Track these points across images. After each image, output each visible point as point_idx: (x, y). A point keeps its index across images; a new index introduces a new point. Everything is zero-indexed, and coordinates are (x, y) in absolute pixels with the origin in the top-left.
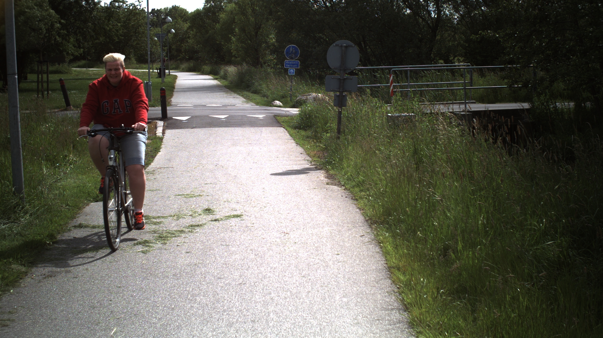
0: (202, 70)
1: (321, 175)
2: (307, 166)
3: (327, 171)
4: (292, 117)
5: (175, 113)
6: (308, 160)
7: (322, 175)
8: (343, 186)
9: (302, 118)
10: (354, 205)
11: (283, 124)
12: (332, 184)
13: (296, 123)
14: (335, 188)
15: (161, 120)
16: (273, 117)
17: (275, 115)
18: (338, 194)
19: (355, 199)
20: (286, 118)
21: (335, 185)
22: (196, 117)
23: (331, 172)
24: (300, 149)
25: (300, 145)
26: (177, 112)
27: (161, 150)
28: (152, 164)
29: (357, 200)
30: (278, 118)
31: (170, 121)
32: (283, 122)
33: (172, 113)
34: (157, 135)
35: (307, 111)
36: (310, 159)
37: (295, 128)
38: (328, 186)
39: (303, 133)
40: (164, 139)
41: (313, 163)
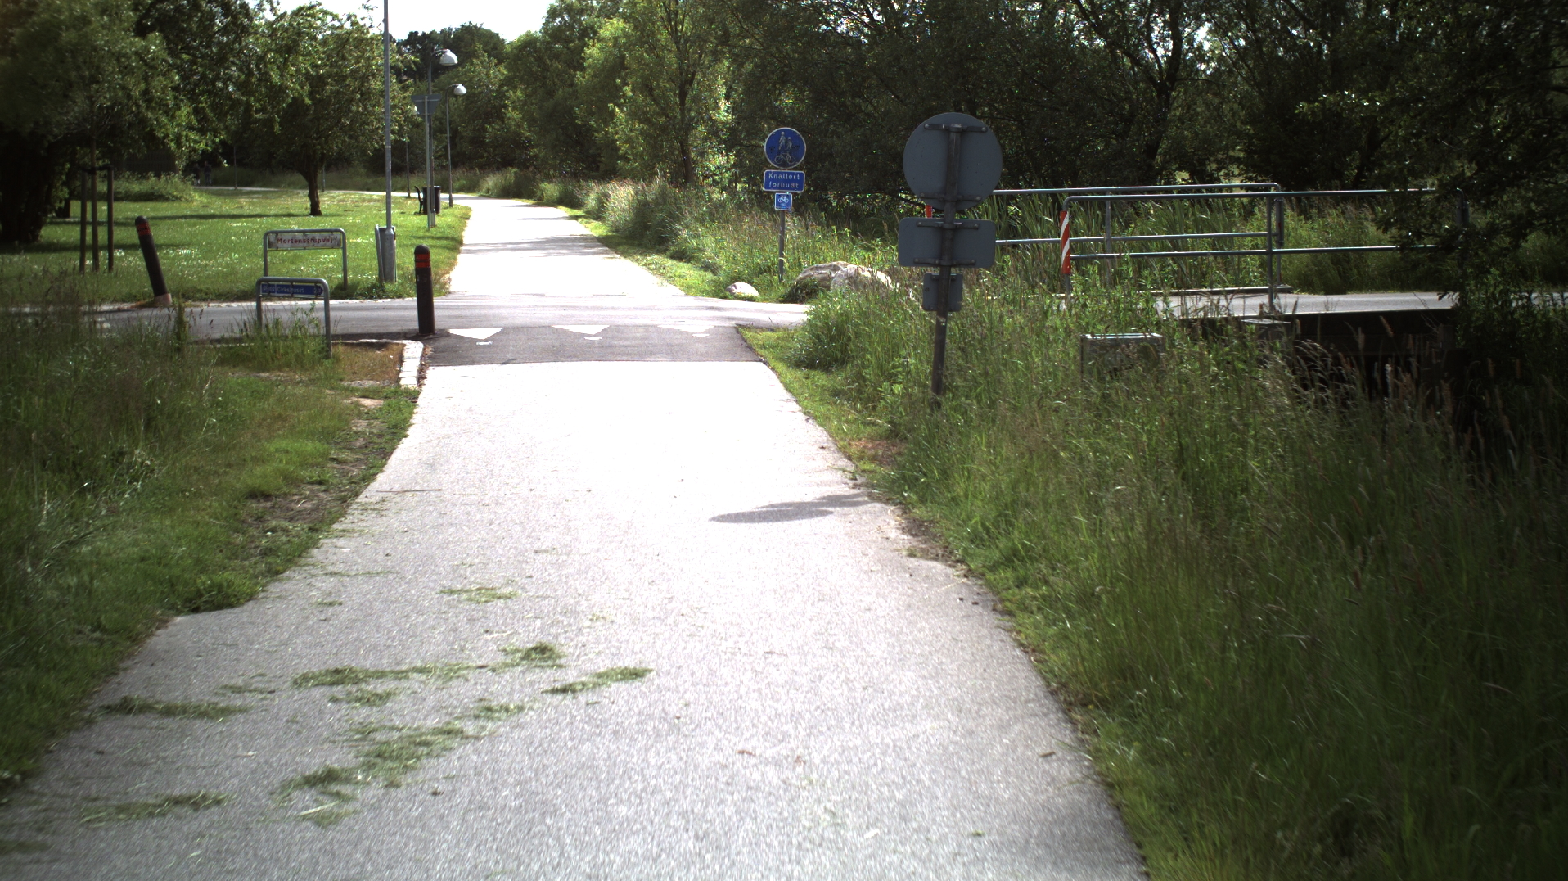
0: (539, 193)
1: (885, 522)
2: (844, 490)
3: (905, 507)
4: (787, 332)
5: (456, 317)
6: (844, 471)
7: (893, 523)
8: (962, 561)
9: (818, 337)
10: (1003, 635)
11: (762, 352)
12: (926, 555)
13: (802, 349)
14: (938, 567)
15: (415, 337)
16: (734, 331)
17: (740, 326)
18: (947, 593)
19: (1006, 610)
20: (769, 333)
21: (936, 558)
22: (517, 329)
23: (918, 512)
24: (817, 434)
25: (815, 418)
26: (463, 313)
27: (410, 432)
28: (380, 477)
29: (1010, 614)
30: (748, 334)
31: (442, 343)
32: (763, 347)
33: (449, 317)
34: (402, 382)
35: (832, 315)
36: (851, 468)
37: (798, 365)
38: (913, 563)
39: (821, 378)
40: (421, 397)
41: (860, 480)
